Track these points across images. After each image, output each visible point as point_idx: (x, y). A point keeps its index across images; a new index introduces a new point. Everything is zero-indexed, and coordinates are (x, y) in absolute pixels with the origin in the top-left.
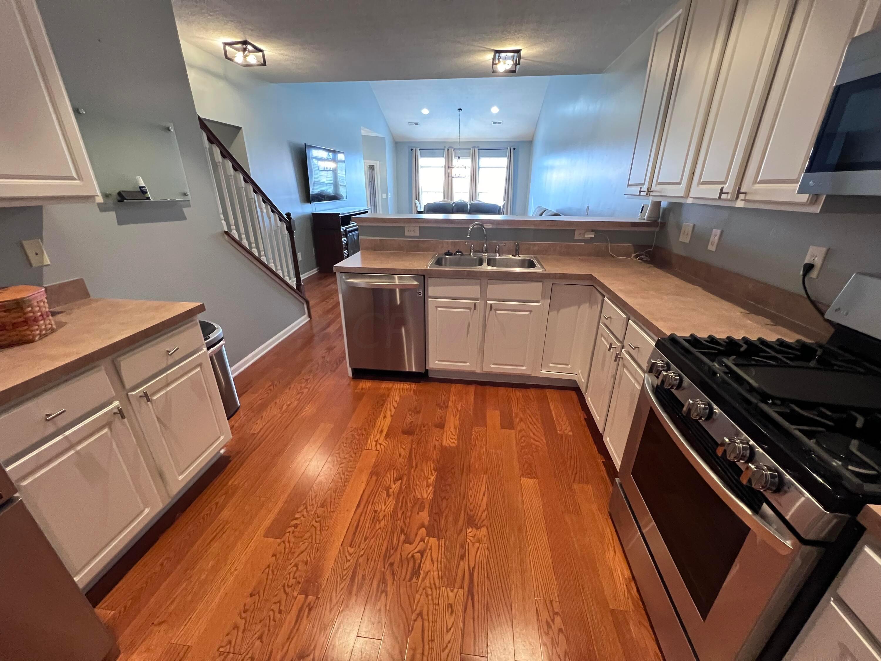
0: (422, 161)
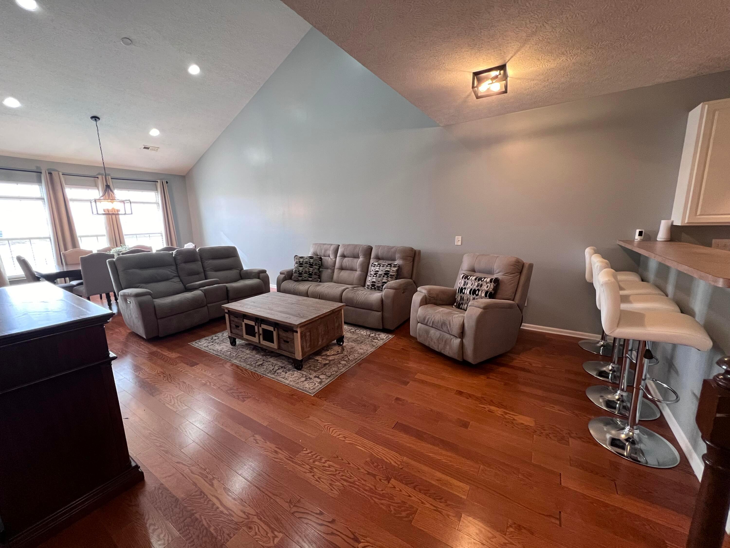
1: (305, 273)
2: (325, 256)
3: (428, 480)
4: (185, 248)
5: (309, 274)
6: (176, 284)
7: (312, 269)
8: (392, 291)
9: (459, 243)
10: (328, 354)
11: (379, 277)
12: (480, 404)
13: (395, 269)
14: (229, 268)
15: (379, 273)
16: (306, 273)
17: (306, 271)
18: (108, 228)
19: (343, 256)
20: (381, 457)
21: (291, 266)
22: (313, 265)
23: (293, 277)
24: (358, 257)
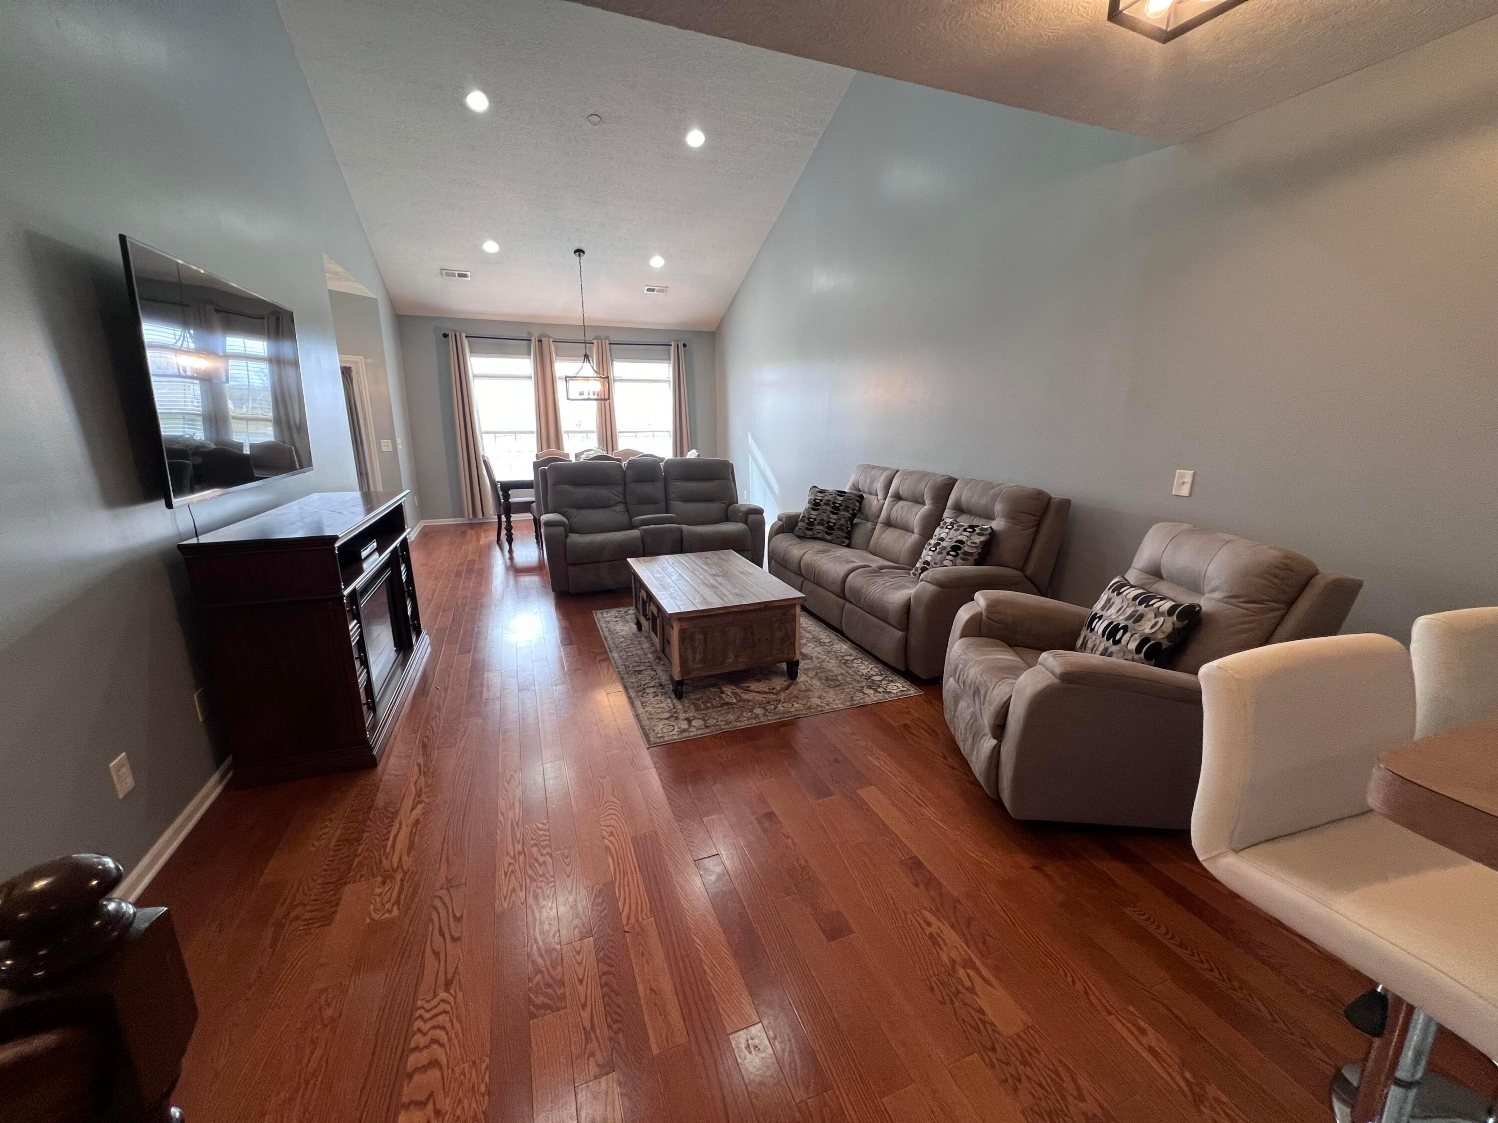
0: (477, 364)
1: (819, 524)
2: (871, 494)
3: (638, 979)
4: (687, 457)
5: (827, 528)
6: (617, 514)
7: (835, 517)
8: (932, 588)
9: (1185, 491)
10: (752, 688)
11: (940, 553)
12: (930, 911)
13: (978, 539)
14: (710, 499)
15: (944, 544)
16: (822, 525)
17: (822, 520)
18: (598, 421)
19: (898, 497)
20: (620, 896)
21: (800, 506)
22: (839, 510)
23: (797, 528)
24: (923, 504)
